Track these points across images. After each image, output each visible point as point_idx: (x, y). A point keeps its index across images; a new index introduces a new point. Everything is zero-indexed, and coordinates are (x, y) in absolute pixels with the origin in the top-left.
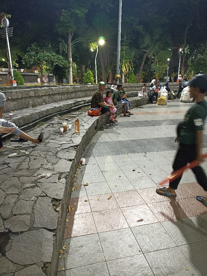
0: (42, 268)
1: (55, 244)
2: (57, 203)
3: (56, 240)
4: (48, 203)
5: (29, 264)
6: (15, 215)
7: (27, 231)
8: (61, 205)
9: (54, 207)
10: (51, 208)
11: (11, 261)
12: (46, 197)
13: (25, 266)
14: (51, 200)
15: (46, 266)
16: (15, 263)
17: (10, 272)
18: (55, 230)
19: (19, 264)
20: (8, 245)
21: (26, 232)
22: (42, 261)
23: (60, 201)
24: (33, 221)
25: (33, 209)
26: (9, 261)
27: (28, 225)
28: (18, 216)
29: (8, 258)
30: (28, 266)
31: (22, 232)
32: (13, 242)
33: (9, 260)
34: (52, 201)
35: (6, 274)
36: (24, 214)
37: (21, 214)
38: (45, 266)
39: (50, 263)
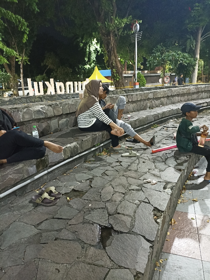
0: (134, 276)
1: (151, 257)
2: (159, 214)
3: (153, 251)
4: (149, 210)
5: (123, 267)
6: (119, 213)
7: (126, 233)
8: (162, 217)
9: (155, 217)
10: (151, 217)
11: (109, 257)
12: (148, 204)
13: (120, 267)
14: (153, 208)
15: (138, 276)
16: (112, 260)
17: (106, 267)
18: (153, 241)
19: (115, 263)
20: (109, 240)
21: (125, 234)
22: (135, 269)
23: (162, 213)
24: (133, 226)
25: (135, 212)
26: (108, 256)
27: (128, 228)
28: (121, 215)
29: (107, 253)
30: (122, 267)
31: (122, 233)
32: (113, 239)
33: (108, 255)
34: (154, 210)
35: (103, 267)
36: (127, 215)
37: (124, 214)
39: (143, 274)
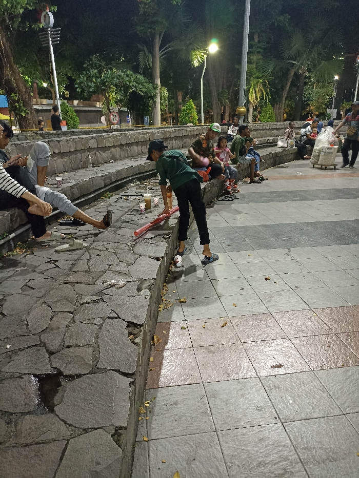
0: (113, 436)
1: (133, 397)
2: (136, 331)
3: (135, 390)
4: (121, 329)
5: (91, 428)
6: (68, 347)
7: (87, 374)
8: (142, 333)
9: (131, 336)
10: (126, 338)
11: (63, 420)
12: (117, 320)
13: (86, 431)
14: (125, 324)
15: (119, 433)
16: (70, 425)
17: (62, 438)
18: (133, 374)
19: (76, 427)
20: (58, 395)
21: (85, 376)
22: (112, 425)
23: (140, 327)
24: (96, 359)
25: (97, 337)
26: (60, 421)
27: (90, 365)
28: (72, 348)
29: (58, 416)
30: (90, 430)
31: (79, 376)
32: (65, 391)
33: (60, 419)
34: (128, 326)
35: (55, 440)
36: (83, 346)
37: (77, 346)
38: (117, 434)
39: (126, 428)
